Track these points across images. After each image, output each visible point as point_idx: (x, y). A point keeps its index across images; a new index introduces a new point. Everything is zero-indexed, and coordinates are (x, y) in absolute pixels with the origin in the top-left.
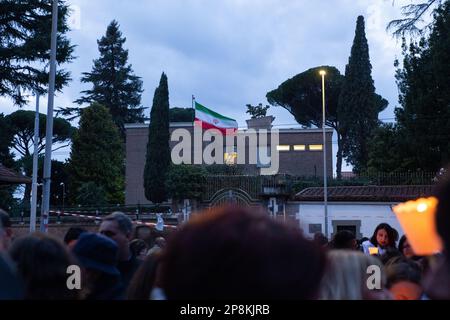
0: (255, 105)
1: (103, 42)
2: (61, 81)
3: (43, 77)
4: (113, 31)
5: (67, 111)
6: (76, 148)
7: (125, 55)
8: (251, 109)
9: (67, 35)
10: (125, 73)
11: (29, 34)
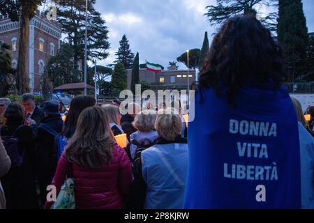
0: (172, 62)
1: (121, 42)
2: (105, 56)
3: (100, 54)
4: (124, 38)
5: (111, 65)
6: (113, 77)
7: (128, 46)
8: (171, 64)
9: (108, 40)
10: (129, 52)
11: (96, 40)
